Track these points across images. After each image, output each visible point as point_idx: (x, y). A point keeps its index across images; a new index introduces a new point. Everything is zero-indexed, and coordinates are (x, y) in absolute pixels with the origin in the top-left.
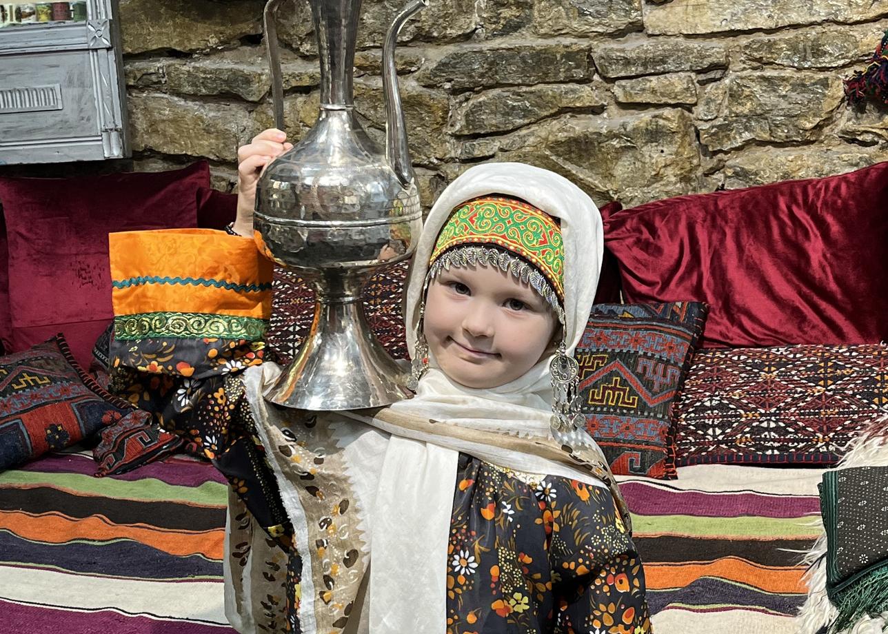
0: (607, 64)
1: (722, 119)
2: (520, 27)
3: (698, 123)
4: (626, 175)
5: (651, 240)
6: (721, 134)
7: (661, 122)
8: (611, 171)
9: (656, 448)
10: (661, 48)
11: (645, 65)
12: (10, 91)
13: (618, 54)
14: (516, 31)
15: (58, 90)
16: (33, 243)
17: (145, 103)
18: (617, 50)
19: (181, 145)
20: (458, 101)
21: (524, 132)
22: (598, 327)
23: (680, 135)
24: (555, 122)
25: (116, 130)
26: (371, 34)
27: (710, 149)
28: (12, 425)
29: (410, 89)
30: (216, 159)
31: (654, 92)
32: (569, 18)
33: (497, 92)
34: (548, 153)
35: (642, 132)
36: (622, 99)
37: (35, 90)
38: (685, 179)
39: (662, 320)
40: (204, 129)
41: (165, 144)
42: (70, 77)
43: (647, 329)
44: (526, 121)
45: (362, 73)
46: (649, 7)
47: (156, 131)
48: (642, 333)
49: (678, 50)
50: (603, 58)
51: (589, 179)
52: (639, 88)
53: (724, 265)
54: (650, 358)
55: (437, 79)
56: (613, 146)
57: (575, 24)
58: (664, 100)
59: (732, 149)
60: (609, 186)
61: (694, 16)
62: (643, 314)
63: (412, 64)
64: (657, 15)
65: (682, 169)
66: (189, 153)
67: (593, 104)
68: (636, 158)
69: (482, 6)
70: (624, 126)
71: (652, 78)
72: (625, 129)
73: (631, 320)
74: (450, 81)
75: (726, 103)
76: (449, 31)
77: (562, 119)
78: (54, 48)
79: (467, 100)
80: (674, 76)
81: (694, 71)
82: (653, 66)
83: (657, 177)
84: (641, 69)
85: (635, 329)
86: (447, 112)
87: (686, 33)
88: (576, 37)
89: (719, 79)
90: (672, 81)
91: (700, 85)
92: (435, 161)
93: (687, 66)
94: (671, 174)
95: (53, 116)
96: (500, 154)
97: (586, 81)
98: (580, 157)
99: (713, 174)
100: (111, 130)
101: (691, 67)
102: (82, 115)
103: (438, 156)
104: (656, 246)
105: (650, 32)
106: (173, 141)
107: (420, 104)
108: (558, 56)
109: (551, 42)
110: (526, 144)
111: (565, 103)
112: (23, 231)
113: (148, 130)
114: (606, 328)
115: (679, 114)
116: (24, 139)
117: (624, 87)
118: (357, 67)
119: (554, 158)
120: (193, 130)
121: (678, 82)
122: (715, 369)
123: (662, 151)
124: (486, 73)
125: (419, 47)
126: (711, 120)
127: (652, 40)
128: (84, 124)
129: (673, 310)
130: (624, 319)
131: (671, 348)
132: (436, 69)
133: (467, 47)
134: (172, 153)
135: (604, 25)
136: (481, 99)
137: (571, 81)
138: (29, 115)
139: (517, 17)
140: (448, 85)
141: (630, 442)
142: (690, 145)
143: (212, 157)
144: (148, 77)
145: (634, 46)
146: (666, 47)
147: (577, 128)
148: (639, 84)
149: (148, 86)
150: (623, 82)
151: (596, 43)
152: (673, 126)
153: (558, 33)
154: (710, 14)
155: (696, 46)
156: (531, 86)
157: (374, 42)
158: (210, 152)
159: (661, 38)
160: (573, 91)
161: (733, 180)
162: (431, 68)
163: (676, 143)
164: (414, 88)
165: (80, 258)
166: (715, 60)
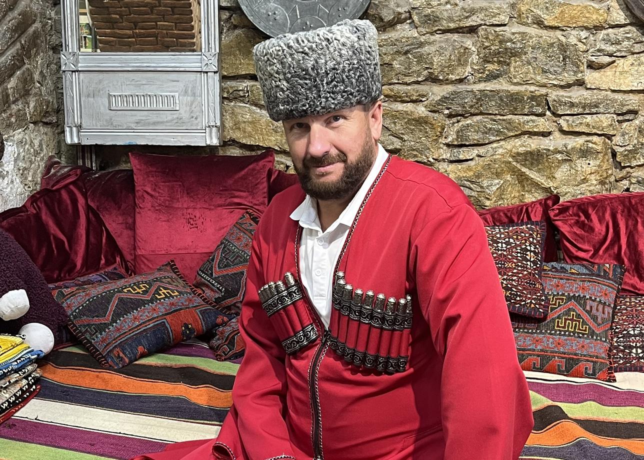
0: (557, 105)
1: (632, 146)
2: (499, 77)
3: (615, 148)
4: (564, 178)
5: (586, 222)
6: (630, 156)
7: (590, 145)
8: (553, 175)
9: (603, 361)
10: (596, 98)
11: (584, 108)
12: (143, 95)
13: (567, 99)
14: (495, 79)
15: (177, 98)
16: (157, 199)
17: (233, 110)
18: (566, 97)
19: (255, 139)
20: (451, 122)
21: (495, 145)
22: (556, 278)
23: (602, 154)
24: (517, 140)
25: (216, 127)
26: (397, 75)
27: (622, 165)
28: (161, 323)
29: (420, 112)
30: (279, 149)
31: (588, 125)
32: (535, 74)
33: (479, 118)
34: (511, 160)
35: (577, 151)
36: (565, 128)
37: (161, 96)
38: (602, 183)
39: (599, 276)
40: (273, 129)
41: (245, 137)
42: (185, 90)
43: (590, 282)
44: (498, 138)
45: (387, 99)
46: (589, 70)
47: (239, 129)
48: (586, 284)
49: (607, 100)
50: (555, 101)
51: (538, 179)
52: (578, 122)
53: (636, 241)
54: (594, 301)
55: (439, 107)
56: (557, 159)
57: (538, 78)
58: (594, 131)
59: (637, 166)
60: (551, 184)
61: (620, 79)
62: (585, 271)
63: (423, 96)
64: (594, 76)
65: (601, 176)
66: (261, 145)
67: (545, 130)
68: (571, 167)
69: (474, 61)
70: (565, 146)
71: (586, 116)
72: (566, 148)
73: (578, 274)
74: (448, 109)
75: (636, 136)
76: (451, 76)
77: (522, 138)
78: (177, 69)
79: (458, 122)
80: (603, 116)
81: (616, 114)
82: (590, 108)
83: (585, 180)
84: (581, 110)
85: (581, 281)
86: (444, 129)
87: (613, 89)
88: (537, 86)
89: (631, 120)
90: (601, 119)
91: (619, 123)
92: (432, 160)
93: (612, 110)
94: (593, 179)
95: (171, 114)
96: (477, 158)
97: (542, 115)
98: (532, 164)
99: (621, 181)
100: (213, 126)
101: (615, 111)
102: (192, 115)
103: (434, 157)
104: (589, 226)
105: (588, 87)
106: (250, 136)
107: (426, 123)
108: (526, 98)
109: (522, 88)
110: (496, 153)
111: (526, 128)
112: (149, 190)
113: (233, 127)
114: (561, 279)
115: (603, 141)
116: (151, 128)
117: (568, 121)
118: (385, 96)
119: (514, 163)
120: (265, 129)
121: (605, 120)
122: (634, 310)
123: (589, 164)
124: (474, 105)
125: (427, 85)
126: (625, 146)
127: (589, 92)
128: (193, 121)
129: (604, 269)
130: (573, 273)
131: (606, 294)
132: (440, 100)
133: (461, 87)
134: (249, 144)
135: (558, 80)
136: (468, 122)
137: (532, 114)
138: (154, 112)
139: (497, 70)
140: (446, 112)
141: (585, 356)
142: (608, 161)
143: (277, 148)
144: (238, 92)
145: (577, 94)
146: (599, 97)
147: (532, 145)
148: (578, 120)
149: (236, 98)
150: (567, 118)
151: (550, 91)
152: (599, 148)
153: (526, 83)
154: (631, 78)
155: (620, 98)
156: (504, 115)
157: (399, 80)
158: (276, 145)
159: (595, 91)
160: (533, 121)
161: (635, 186)
162: (436, 100)
163: (599, 159)
164: (423, 112)
165: (190, 211)
166: (632, 108)
